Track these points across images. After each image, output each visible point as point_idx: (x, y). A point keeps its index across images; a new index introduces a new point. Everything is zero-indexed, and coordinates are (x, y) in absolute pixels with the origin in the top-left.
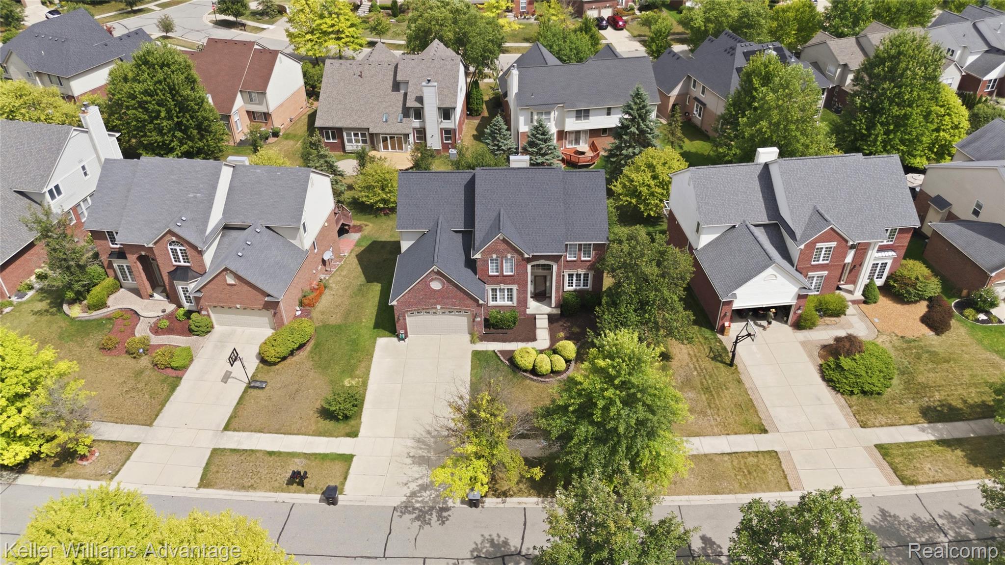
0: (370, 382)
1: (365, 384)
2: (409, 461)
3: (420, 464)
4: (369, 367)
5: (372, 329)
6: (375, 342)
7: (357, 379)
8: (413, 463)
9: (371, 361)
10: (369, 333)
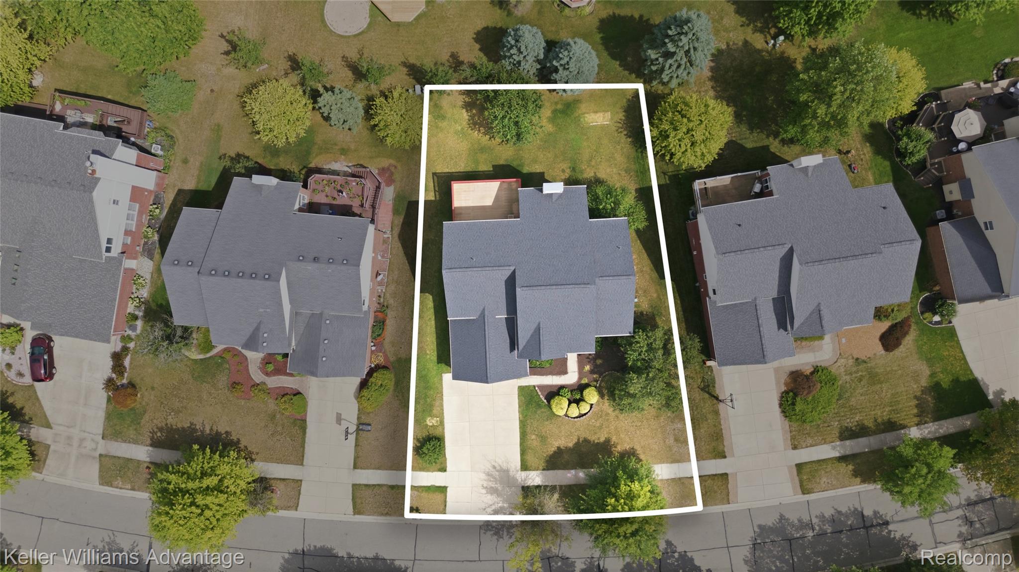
0: (445, 421)
1: (442, 423)
2: (484, 491)
3: (492, 494)
4: (442, 406)
5: (436, 364)
6: (441, 379)
7: (435, 418)
8: (487, 493)
9: (442, 399)
10: (435, 368)
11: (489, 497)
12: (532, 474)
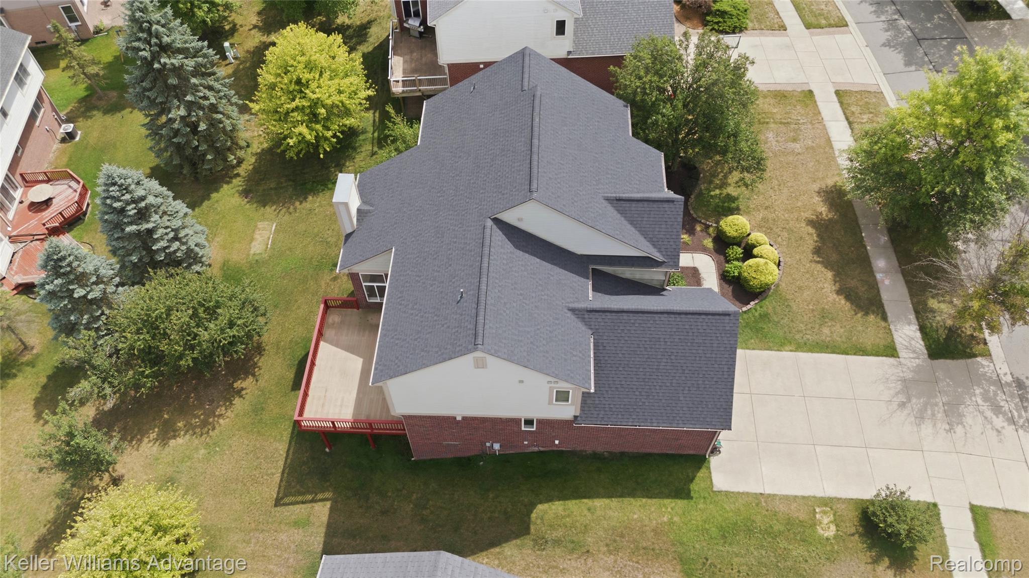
0: (820, 494)
1: (827, 502)
2: (959, 429)
3: (961, 415)
4: (786, 498)
5: (692, 502)
6: (727, 494)
7: (818, 516)
8: (962, 423)
9: (773, 497)
10: (701, 506)
11: (968, 420)
12: (900, 339)
